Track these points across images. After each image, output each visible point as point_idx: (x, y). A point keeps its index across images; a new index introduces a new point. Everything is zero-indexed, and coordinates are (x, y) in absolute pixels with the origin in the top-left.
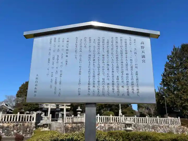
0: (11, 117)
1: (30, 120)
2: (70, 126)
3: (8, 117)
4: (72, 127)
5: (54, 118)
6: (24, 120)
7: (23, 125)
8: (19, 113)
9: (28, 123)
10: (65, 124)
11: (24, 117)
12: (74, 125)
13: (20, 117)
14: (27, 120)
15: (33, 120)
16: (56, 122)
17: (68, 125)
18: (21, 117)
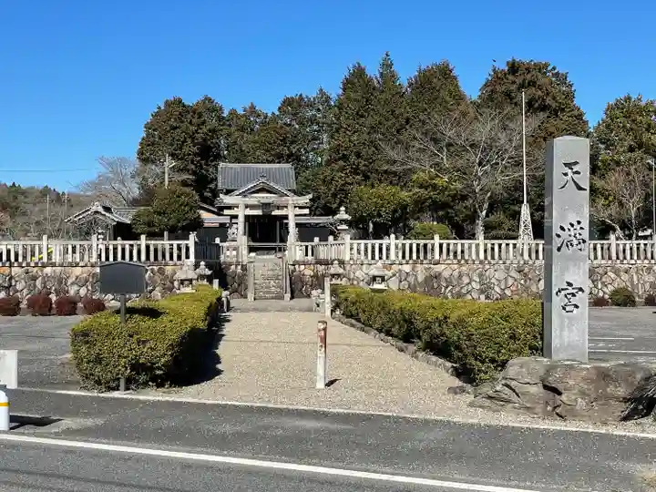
0: (123, 250)
1: (179, 258)
2: (308, 272)
3: (115, 249)
4: (315, 276)
5: (275, 242)
6: (160, 257)
7: (161, 271)
8: (143, 237)
9: (175, 265)
10: (294, 265)
11: (160, 248)
12: (321, 268)
13: (148, 247)
14: (171, 258)
15: (187, 257)
16: (279, 255)
17: (303, 267)
18: (152, 248)
